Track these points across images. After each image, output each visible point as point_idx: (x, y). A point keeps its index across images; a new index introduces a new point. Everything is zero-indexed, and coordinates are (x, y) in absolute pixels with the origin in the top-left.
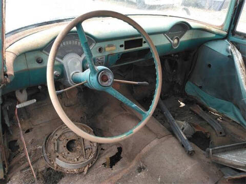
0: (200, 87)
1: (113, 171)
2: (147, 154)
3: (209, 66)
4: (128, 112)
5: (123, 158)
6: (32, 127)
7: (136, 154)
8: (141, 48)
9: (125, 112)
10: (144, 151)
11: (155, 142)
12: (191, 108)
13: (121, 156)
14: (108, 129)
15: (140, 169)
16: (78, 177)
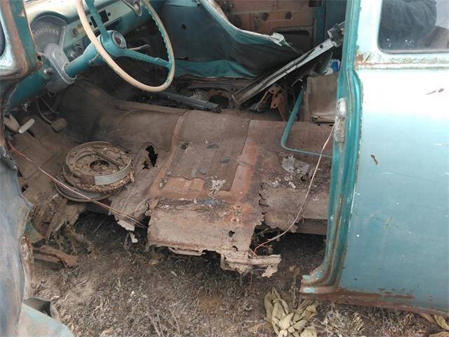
0: (186, 59)
1: (159, 167)
2: (181, 132)
3: (184, 27)
4: (133, 110)
5: (160, 154)
6: (26, 182)
7: (171, 139)
8: (108, 22)
9: (128, 113)
10: (176, 131)
11: (181, 120)
12: (189, 87)
13: (156, 153)
14: (121, 139)
15: (184, 147)
16: (129, 187)
